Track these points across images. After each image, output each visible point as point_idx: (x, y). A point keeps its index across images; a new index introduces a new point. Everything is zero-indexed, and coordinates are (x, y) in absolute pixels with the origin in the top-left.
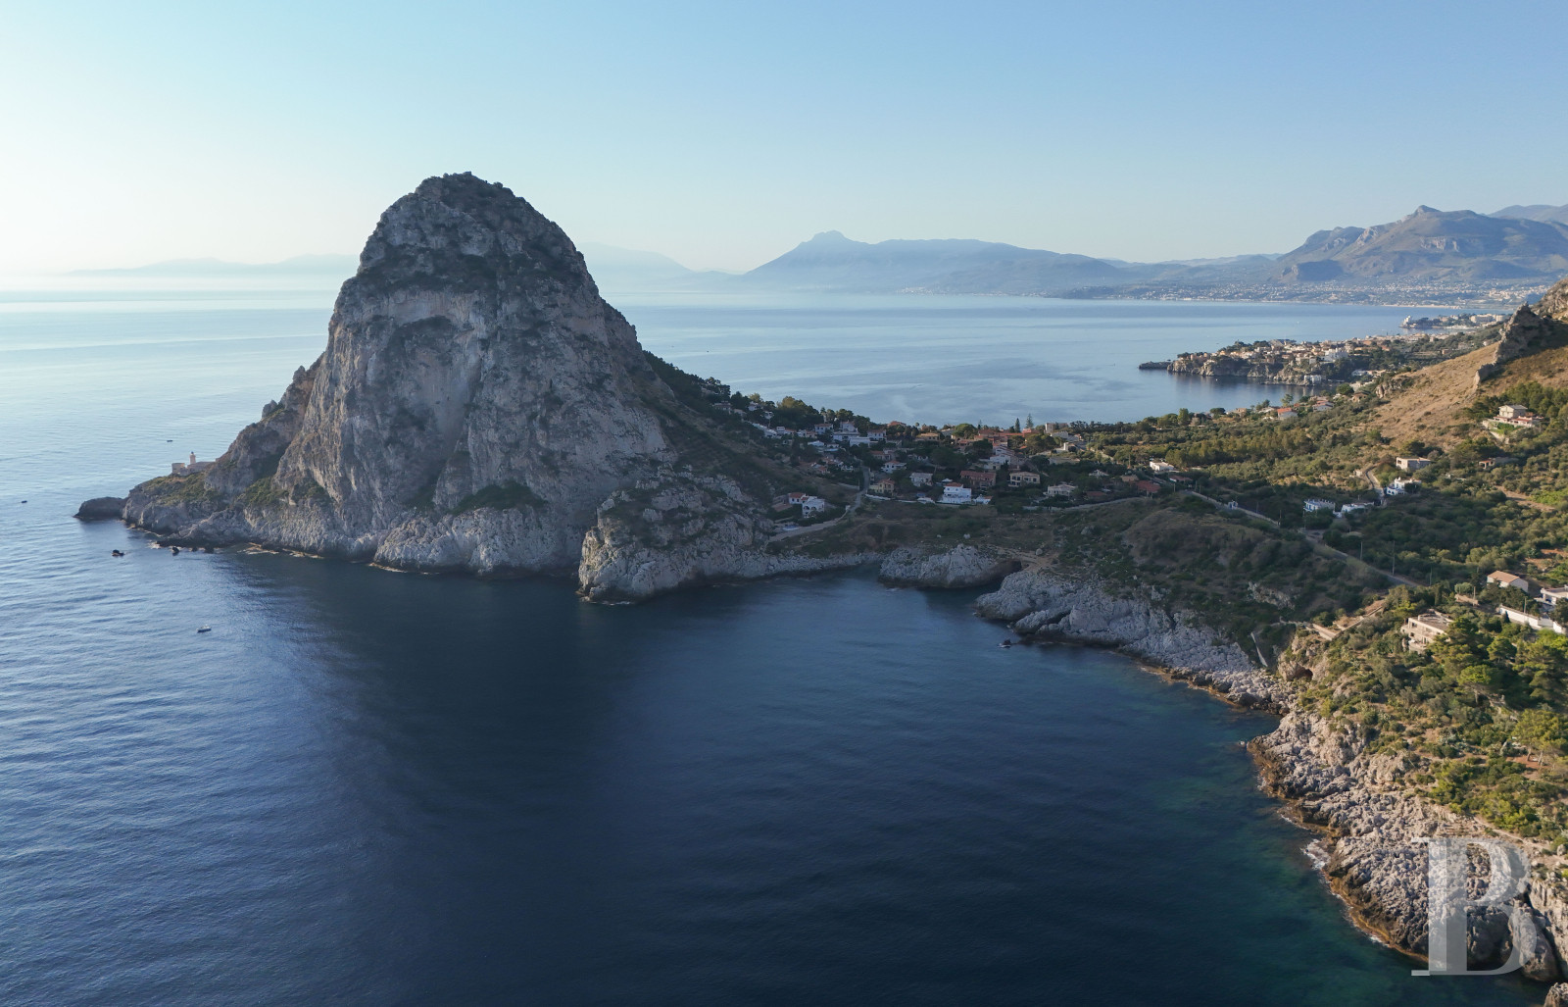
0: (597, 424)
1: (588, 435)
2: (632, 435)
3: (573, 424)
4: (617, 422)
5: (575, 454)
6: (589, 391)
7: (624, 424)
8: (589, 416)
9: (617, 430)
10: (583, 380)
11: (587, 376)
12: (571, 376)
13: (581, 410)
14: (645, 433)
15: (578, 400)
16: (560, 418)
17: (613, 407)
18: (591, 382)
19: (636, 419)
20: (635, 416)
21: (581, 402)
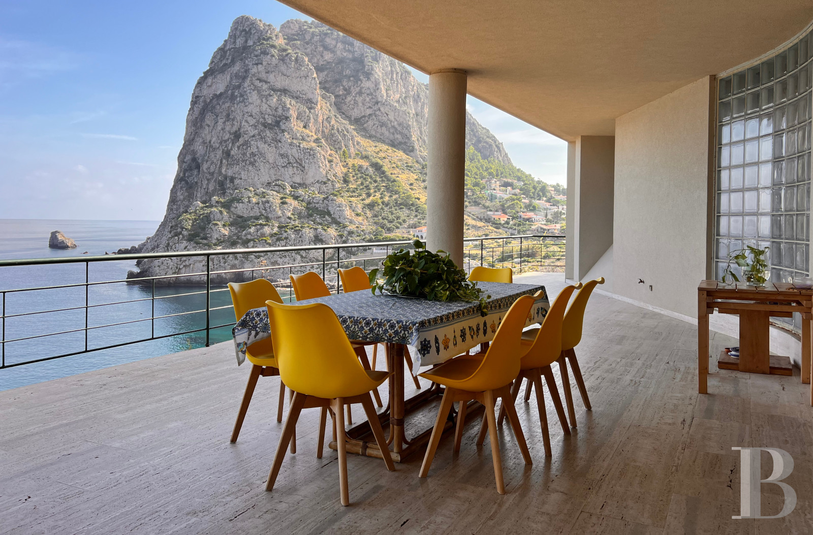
0: (262, 155)
1: (252, 164)
2: (293, 167)
3: (244, 154)
4: (282, 155)
5: (241, 179)
6: (262, 128)
7: (287, 156)
8: (258, 148)
9: (281, 162)
10: (261, 120)
11: (266, 116)
12: (251, 116)
13: (252, 143)
14: (306, 166)
15: (252, 135)
16: (236, 149)
17: (281, 142)
18: (270, 122)
19: (300, 154)
20: (299, 151)
21: (254, 136)
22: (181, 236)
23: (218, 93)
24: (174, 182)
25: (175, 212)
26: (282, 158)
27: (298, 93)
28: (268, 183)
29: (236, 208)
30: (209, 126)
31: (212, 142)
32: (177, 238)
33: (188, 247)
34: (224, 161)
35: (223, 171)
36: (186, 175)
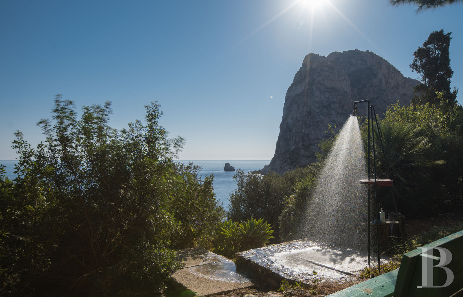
15: (317, 112)
16: (309, 120)
17: (331, 115)
18: (326, 105)
19: (341, 120)
20: (341, 119)
21: (318, 113)
22: (287, 163)
23: (299, 93)
24: (278, 138)
25: (279, 153)
26: (332, 123)
27: (340, 89)
28: (326, 136)
29: (312, 148)
30: (294, 110)
31: (297, 117)
32: (285, 163)
33: (291, 168)
34: (304, 126)
35: (303, 131)
36: (284, 135)
